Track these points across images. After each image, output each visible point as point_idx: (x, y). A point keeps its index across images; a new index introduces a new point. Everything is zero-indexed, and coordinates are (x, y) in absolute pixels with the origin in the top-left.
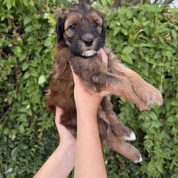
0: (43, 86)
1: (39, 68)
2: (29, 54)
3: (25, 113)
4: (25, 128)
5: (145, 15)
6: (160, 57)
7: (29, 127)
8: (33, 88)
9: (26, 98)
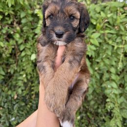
0: (34, 61)
1: (32, 49)
2: (25, 39)
3: (22, 80)
4: (22, 90)
5: (110, 9)
6: (120, 40)
7: (25, 90)
8: (27, 63)
9: (23, 70)
